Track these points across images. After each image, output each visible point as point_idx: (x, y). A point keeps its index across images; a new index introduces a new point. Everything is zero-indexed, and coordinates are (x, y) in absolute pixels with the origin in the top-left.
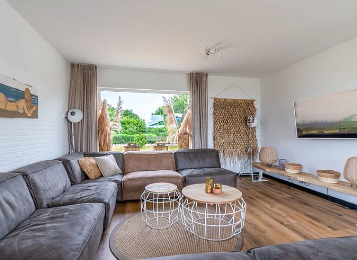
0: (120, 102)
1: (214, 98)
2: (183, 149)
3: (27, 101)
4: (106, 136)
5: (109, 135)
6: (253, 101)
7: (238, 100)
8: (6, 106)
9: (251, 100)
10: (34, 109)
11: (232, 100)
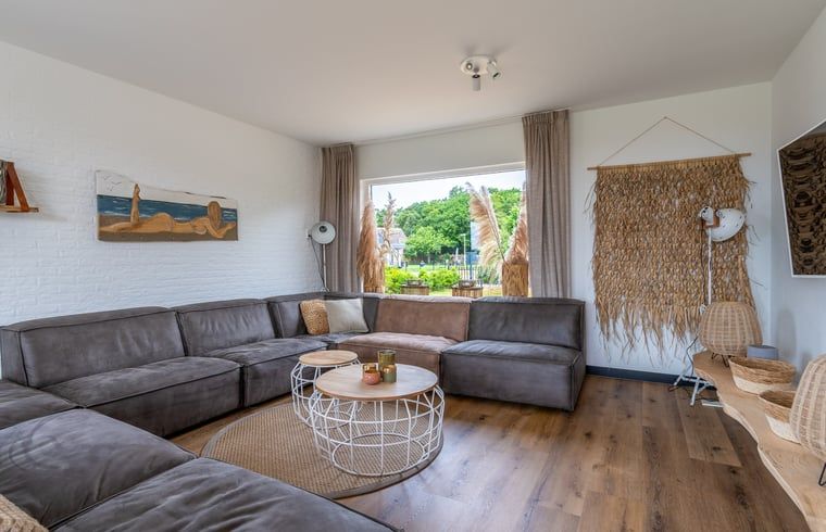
0: (391, 203)
1: (598, 168)
2: (507, 297)
3: (212, 219)
4: (368, 265)
5: (374, 264)
6: (737, 157)
7: (676, 163)
8: (172, 228)
9: (728, 158)
10: (229, 227)
11: (655, 165)
